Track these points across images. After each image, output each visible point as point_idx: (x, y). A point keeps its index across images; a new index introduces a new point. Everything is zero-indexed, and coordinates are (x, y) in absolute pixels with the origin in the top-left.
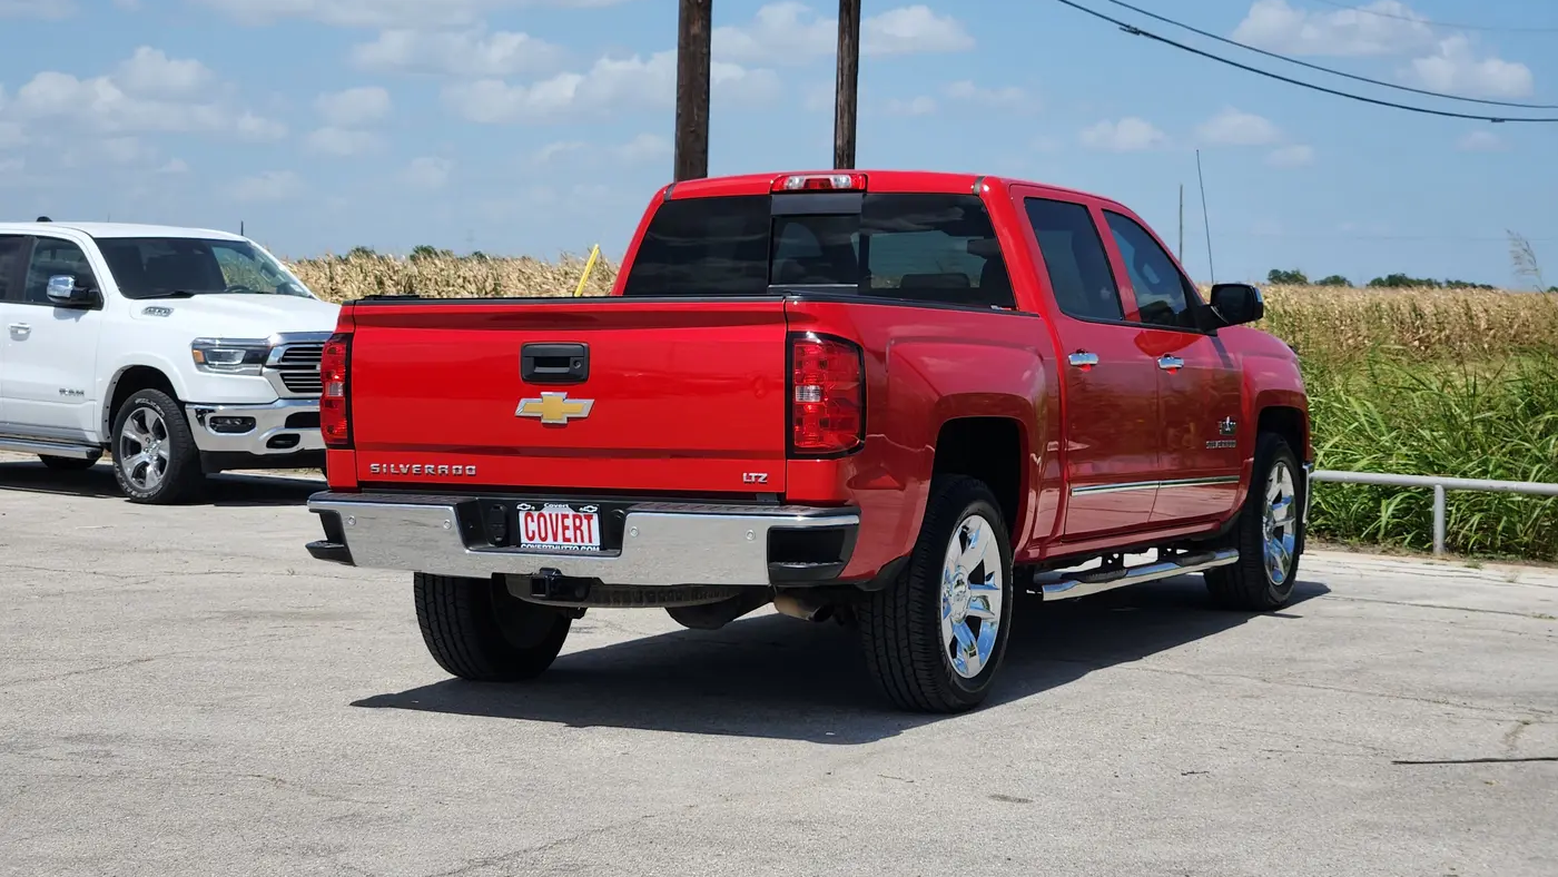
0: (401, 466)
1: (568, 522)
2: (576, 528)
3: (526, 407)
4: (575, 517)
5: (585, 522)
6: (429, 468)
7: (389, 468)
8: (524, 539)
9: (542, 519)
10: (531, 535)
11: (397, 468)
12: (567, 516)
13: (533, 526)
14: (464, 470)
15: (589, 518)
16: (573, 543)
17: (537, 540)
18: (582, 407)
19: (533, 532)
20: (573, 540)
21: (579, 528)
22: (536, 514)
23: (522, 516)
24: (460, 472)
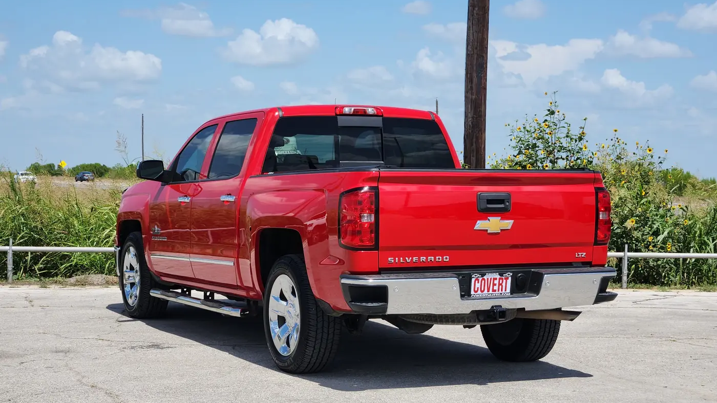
0: (407, 258)
1: (496, 282)
2: (500, 284)
3: (480, 225)
4: (500, 279)
5: (504, 281)
6: (423, 259)
7: (399, 260)
8: (472, 292)
9: (483, 281)
10: (476, 290)
11: (404, 259)
12: (496, 279)
13: (478, 285)
14: (443, 259)
15: (507, 279)
16: (497, 292)
17: (479, 292)
18: (508, 224)
19: (478, 288)
20: (497, 290)
21: (501, 284)
22: (480, 279)
23: (473, 280)
24: (440, 260)
